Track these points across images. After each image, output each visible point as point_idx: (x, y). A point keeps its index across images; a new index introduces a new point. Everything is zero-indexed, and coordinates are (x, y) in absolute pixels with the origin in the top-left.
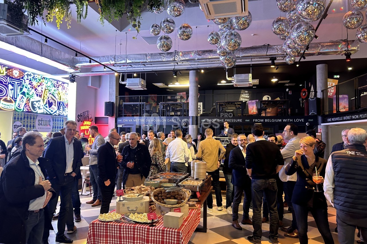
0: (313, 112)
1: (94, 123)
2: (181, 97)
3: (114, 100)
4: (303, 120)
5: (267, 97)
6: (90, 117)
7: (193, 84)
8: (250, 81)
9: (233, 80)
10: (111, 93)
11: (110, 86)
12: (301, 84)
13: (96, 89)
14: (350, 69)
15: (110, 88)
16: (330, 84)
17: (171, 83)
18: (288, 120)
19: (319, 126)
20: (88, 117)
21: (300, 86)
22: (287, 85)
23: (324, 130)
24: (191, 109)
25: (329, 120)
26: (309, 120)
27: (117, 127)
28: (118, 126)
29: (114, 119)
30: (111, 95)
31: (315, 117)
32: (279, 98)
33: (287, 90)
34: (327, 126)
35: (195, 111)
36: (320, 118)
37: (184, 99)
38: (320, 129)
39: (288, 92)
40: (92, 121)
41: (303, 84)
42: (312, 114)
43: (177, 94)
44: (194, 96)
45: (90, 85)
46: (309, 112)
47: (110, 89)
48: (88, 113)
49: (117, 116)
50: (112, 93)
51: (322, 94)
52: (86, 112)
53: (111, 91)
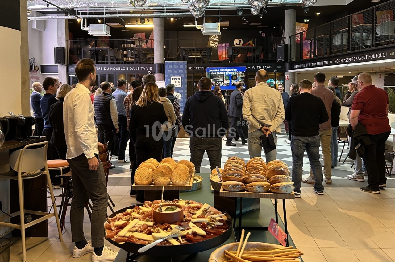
0: (280, 59)
1: (41, 72)
2: (139, 38)
3: (64, 45)
4: (271, 67)
5: (239, 40)
6: (36, 65)
7: (158, 27)
8: (218, 30)
9: (202, 29)
10: (60, 37)
11: (58, 28)
12: (274, 26)
13: (40, 32)
14: (318, 14)
15: (58, 30)
16: (300, 28)
17: (129, 23)
18: (257, 67)
19: (286, 73)
20: (34, 65)
21: (273, 28)
22: (260, 27)
23: (291, 77)
24: (156, 55)
25: (295, 67)
26: (277, 67)
27: (69, 77)
28: (70, 75)
29: (65, 67)
30: (60, 38)
31: (282, 64)
32: (251, 41)
33: (260, 32)
34: (294, 73)
35: (161, 58)
36: (287, 65)
37: (144, 41)
38: (287, 76)
39: (261, 34)
40: (38, 69)
41: (276, 26)
42: (279, 60)
43: (135, 35)
44: (160, 42)
45: (35, 28)
46: (277, 59)
47: (59, 32)
48: (33, 60)
49: (69, 64)
50: (62, 37)
51: (290, 40)
52: (32, 60)
53: (59, 34)
